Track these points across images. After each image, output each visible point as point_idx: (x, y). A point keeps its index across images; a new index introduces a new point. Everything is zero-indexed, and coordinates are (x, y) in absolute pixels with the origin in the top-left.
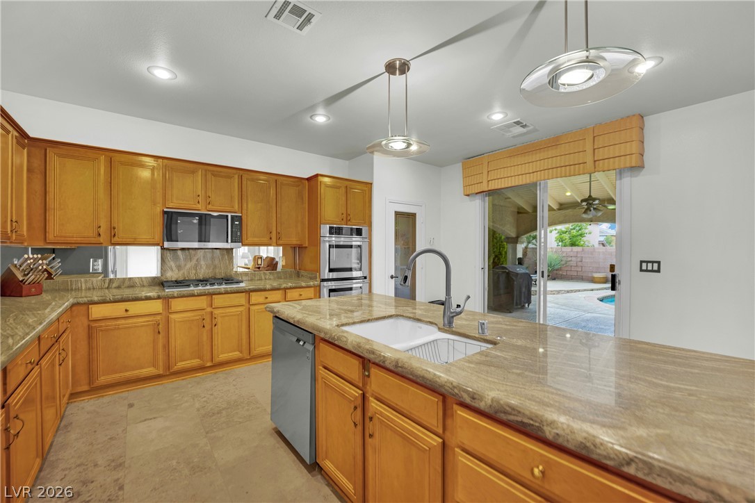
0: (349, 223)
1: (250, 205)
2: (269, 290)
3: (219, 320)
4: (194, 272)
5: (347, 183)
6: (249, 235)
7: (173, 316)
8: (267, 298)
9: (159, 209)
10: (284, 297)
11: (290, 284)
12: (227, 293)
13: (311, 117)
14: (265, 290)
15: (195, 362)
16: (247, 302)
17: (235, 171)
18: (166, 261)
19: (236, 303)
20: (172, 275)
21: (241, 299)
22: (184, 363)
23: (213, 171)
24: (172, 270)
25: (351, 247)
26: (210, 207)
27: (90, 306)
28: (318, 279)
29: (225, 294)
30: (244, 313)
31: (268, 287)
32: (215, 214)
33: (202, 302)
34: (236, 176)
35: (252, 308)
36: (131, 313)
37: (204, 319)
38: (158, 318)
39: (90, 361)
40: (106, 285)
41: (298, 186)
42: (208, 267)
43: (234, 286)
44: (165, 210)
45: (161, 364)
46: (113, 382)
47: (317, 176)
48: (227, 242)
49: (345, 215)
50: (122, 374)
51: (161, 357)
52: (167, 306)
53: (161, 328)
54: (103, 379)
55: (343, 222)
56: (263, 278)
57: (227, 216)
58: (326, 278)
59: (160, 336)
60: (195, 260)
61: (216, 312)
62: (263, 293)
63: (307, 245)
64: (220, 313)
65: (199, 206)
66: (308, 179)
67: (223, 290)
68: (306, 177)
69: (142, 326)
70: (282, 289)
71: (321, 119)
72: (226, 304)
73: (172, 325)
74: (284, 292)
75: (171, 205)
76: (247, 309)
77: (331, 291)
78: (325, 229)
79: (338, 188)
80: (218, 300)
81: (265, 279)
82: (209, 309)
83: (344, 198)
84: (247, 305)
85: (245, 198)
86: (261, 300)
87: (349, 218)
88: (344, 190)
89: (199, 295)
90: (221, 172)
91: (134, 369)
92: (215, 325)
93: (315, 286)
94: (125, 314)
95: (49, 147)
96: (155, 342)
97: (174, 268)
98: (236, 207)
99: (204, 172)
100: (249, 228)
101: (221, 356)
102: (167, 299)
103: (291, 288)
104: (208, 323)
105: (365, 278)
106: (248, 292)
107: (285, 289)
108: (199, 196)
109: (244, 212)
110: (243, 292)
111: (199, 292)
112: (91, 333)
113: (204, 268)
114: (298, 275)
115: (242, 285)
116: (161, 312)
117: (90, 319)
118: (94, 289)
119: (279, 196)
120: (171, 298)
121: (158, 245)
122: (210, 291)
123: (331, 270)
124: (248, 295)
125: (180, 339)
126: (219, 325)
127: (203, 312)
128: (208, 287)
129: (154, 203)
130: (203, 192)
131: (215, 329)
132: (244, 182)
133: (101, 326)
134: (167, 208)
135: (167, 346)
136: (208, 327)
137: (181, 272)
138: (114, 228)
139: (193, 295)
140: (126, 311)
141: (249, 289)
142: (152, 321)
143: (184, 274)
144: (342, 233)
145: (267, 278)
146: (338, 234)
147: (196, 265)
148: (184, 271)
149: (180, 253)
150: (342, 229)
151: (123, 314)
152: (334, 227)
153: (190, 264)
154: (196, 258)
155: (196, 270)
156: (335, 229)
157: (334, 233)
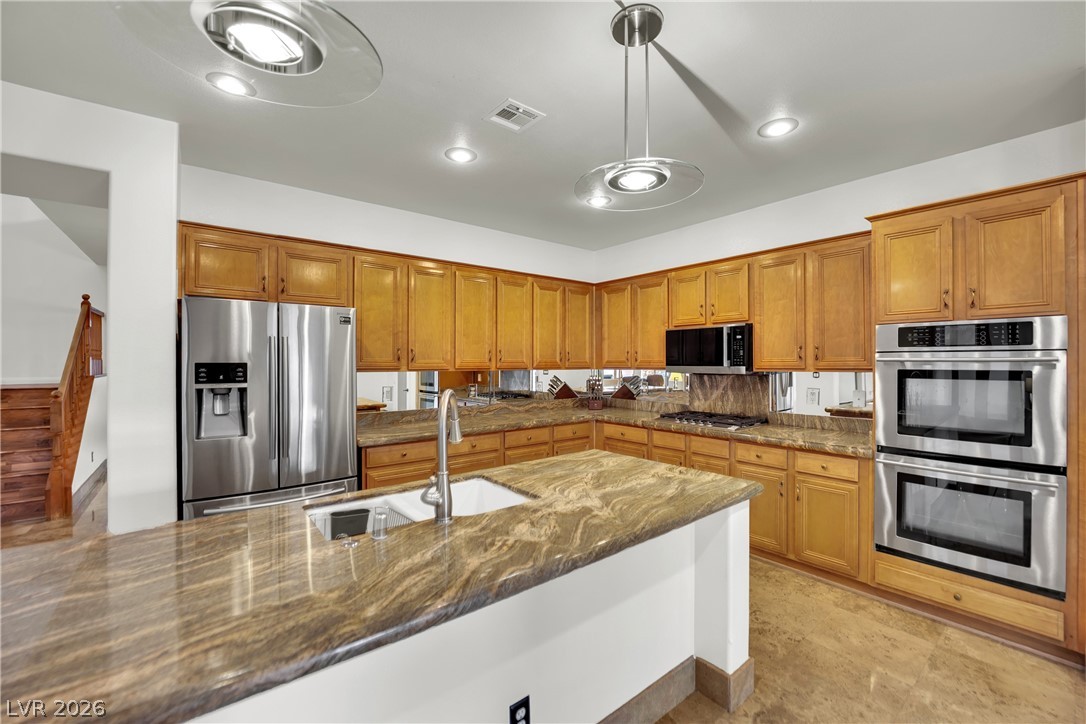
4: (720, 403)
6: (764, 354)
7: (655, 450)
8: (759, 457)
11: (800, 442)
14: (754, 442)
18: (694, 388)
19: (718, 454)
20: (699, 405)
21: (723, 448)
23: (718, 269)
24: (699, 399)
26: (714, 319)
28: (873, 445)
35: (738, 466)
36: (626, 438)
38: (644, 448)
42: (736, 401)
44: (670, 329)
49: (954, 295)
55: (948, 313)
56: (819, 426)
57: (723, 329)
60: (722, 388)
65: (702, 320)
72: (706, 451)
75: (677, 323)
76: (732, 465)
77: (906, 477)
79: (928, 230)
81: (823, 429)
82: (689, 453)
84: (733, 460)
85: (758, 297)
86: (752, 458)
94: (621, 437)
97: (701, 397)
98: (746, 313)
99: (708, 273)
100: (764, 342)
103: (801, 449)
108: (702, 306)
109: (757, 318)
113: (732, 400)
116: (647, 443)
123: (904, 429)
127: (682, 454)
130: (707, 300)
132: (757, 273)
134: (675, 326)
137: (708, 402)
138: (636, 353)
140: (622, 434)
143: (710, 405)
144: (944, 341)
145: (826, 427)
146: (928, 345)
147: (723, 395)
148: (710, 402)
149: (706, 378)
150: (943, 332)
151: (619, 436)
152: (914, 328)
153: (716, 393)
154: (723, 386)
155: (723, 402)
156: (918, 333)
157: (913, 341)
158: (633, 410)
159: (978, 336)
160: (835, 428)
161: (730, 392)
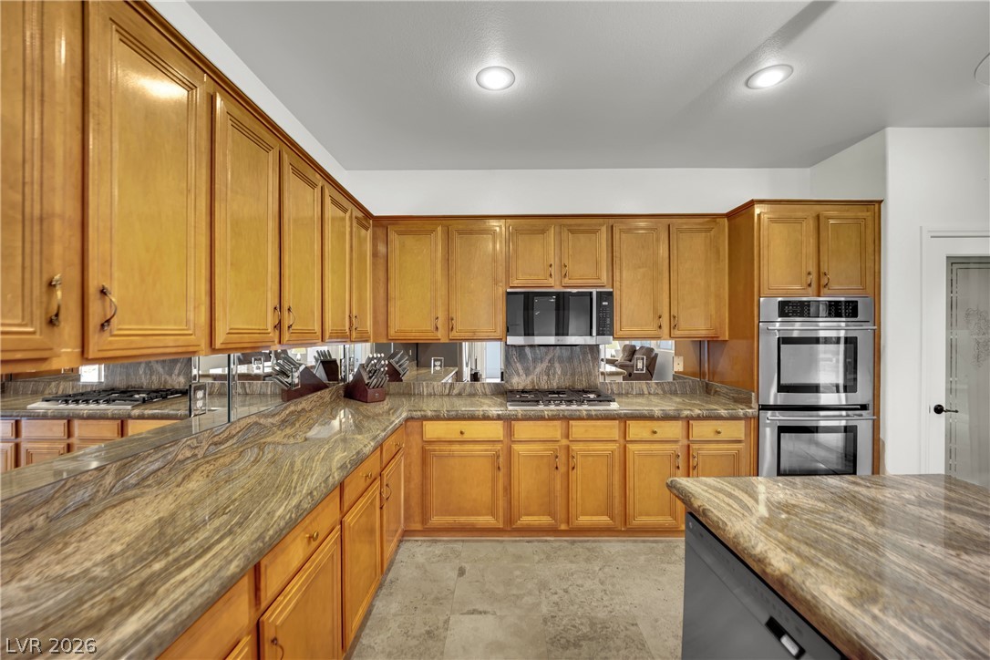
0: (824, 291)
1: (625, 274)
2: (659, 419)
3: (579, 461)
4: (545, 377)
5: (818, 208)
6: (624, 323)
7: (516, 447)
8: (655, 432)
9: (501, 291)
10: (685, 433)
11: (697, 412)
12: (590, 417)
13: (747, 84)
14: (651, 418)
15: (545, 520)
16: (622, 435)
17: (601, 220)
18: (512, 361)
19: (605, 437)
20: (519, 381)
21: (612, 430)
22: (530, 518)
23: (571, 225)
24: (518, 375)
25: (817, 341)
26: (566, 281)
27: (424, 423)
28: (754, 405)
29: (587, 419)
30: (616, 453)
31: (657, 412)
32: (575, 291)
33: (554, 430)
34: (604, 229)
35: (630, 446)
36: (467, 436)
37: (557, 457)
38: (498, 447)
39: (424, 494)
40: (447, 391)
41: (709, 230)
42: (564, 373)
43: (601, 407)
44: (509, 290)
45: (501, 514)
46: (447, 526)
47: (751, 204)
48: (591, 335)
49: (813, 277)
50: (456, 518)
51: (501, 503)
52: (510, 432)
53: (503, 462)
54: (436, 520)
55: (810, 290)
56: (646, 392)
57: (591, 293)
58: (772, 403)
59: (501, 474)
60: (547, 361)
61: (574, 447)
62: (648, 423)
63: (727, 339)
64: (581, 450)
65: (551, 281)
66: (731, 215)
67: (585, 413)
68: (725, 211)
69: (480, 456)
70: (682, 418)
71: (770, 78)
72: (590, 436)
73: (515, 460)
74: (685, 423)
75: (516, 283)
76: (622, 446)
77: (782, 430)
78: (769, 307)
79: (798, 221)
80: (578, 429)
81: (650, 394)
82: (565, 442)
83: (812, 241)
84: (622, 441)
85: (618, 262)
86: (646, 435)
87: (824, 281)
88: (811, 223)
89: (552, 418)
90: (580, 225)
91: (468, 515)
92: (573, 468)
93: (746, 418)
94: (460, 438)
95: (390, 224)
96: (494, 480)
97: (521, 372)
98: (604, 278)
99: (557, 228)
100: (624, 310)
101: (581, 518)
102: (508, 420)
103: (699, 418)
104: (562, 461)
105: (864, 407)
106: (624, 419)
107: (688, 419)
108: (551, 266)
109: (617, 284)
110: (614, 419)
111: (550, 413)
112: (425, 456)
113: (559, 373)
114: (708, 390)
115: (614, 406)
116: (502, 439)
117: (424, 439)
118: (435, 395)
119: (674, 252)
120: (514, 420)
121: (501, 340)
122: (566, 413)
123: (782, 388)
124: (622, 424)
125: (527, 482)
126: (579, 470)
127: (556, 446)
128: (563, 407)
129: (496, 282)
130: (557, 259)
131: (573, 474)
132: (616, 236)
133: (434, 450)
134: (511, 287)
135: (508, 489)
136: (562, 469)
137: (530, 378)
138: (452, 319)
139: (542, 418)
140: (462, 433)
141: (625, 414)
142: (491, 450)
143: (533, 382)
144: (809, 313)
145: (652, 392)
146: (800, 317)
147: (548, 369)
148: (533, 377)
149: (527, 350)
150: (809, 306)
151: (458, 437)
152: (790, 302)
153: (541, 367)
154: (548, 358)
155: (548, 376)
156: (793, 306)
157: (789, 313)
158: (421, 395)
159: (830, 310)
160: (660, 392)
161: (557, 365)
